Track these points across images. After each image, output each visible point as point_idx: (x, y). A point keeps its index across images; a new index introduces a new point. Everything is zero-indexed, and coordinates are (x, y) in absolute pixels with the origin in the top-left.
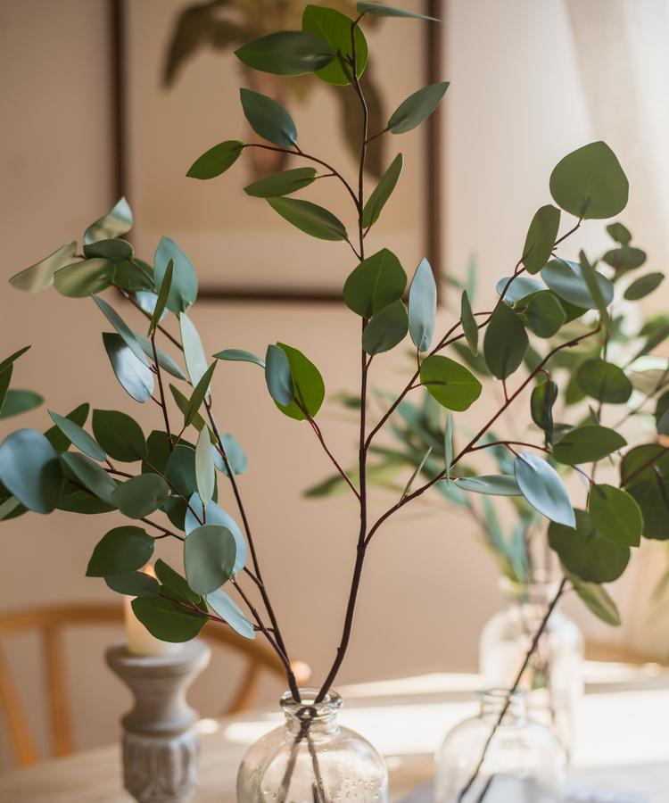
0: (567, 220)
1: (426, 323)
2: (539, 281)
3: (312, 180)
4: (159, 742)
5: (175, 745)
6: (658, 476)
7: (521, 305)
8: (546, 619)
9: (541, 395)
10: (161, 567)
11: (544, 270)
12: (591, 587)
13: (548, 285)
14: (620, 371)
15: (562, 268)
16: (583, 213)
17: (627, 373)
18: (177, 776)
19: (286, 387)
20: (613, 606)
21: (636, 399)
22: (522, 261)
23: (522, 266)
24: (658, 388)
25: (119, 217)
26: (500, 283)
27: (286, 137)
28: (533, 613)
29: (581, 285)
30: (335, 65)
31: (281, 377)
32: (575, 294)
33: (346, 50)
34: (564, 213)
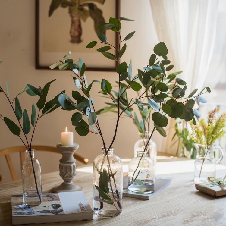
0: (157, 57)
1: (131, 75)
2: (151, 68)
3: (110, 49)
4: (69, 165)
5: (72, 165)
6: (174, 106)
7: (149, 72)
8: (148, 141)
9: (153, 88)
10: (82, 121)
11: (153, 66)
12: (160, 128)
13: (153, 68)
14: (165, 85)
15: (156, 65)
16: (160, 55)
17: (167, 85)
18: (72, 173)
19: (105, 87)
20: (165, 132)
21: (169, 90)
22: (149, 64)
23: (149, 65)
24: (173, 89)
25: (69, 54)
26: (144, 68)
27: (105, 41)
28: (145, 140)
29: (160, 69)
30: (115, 29)
31: (104, 85)
32: (159, 70)
33: (117, 26)
34: (157, 55)
